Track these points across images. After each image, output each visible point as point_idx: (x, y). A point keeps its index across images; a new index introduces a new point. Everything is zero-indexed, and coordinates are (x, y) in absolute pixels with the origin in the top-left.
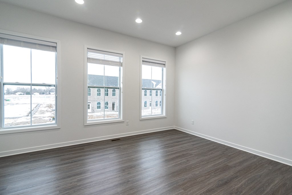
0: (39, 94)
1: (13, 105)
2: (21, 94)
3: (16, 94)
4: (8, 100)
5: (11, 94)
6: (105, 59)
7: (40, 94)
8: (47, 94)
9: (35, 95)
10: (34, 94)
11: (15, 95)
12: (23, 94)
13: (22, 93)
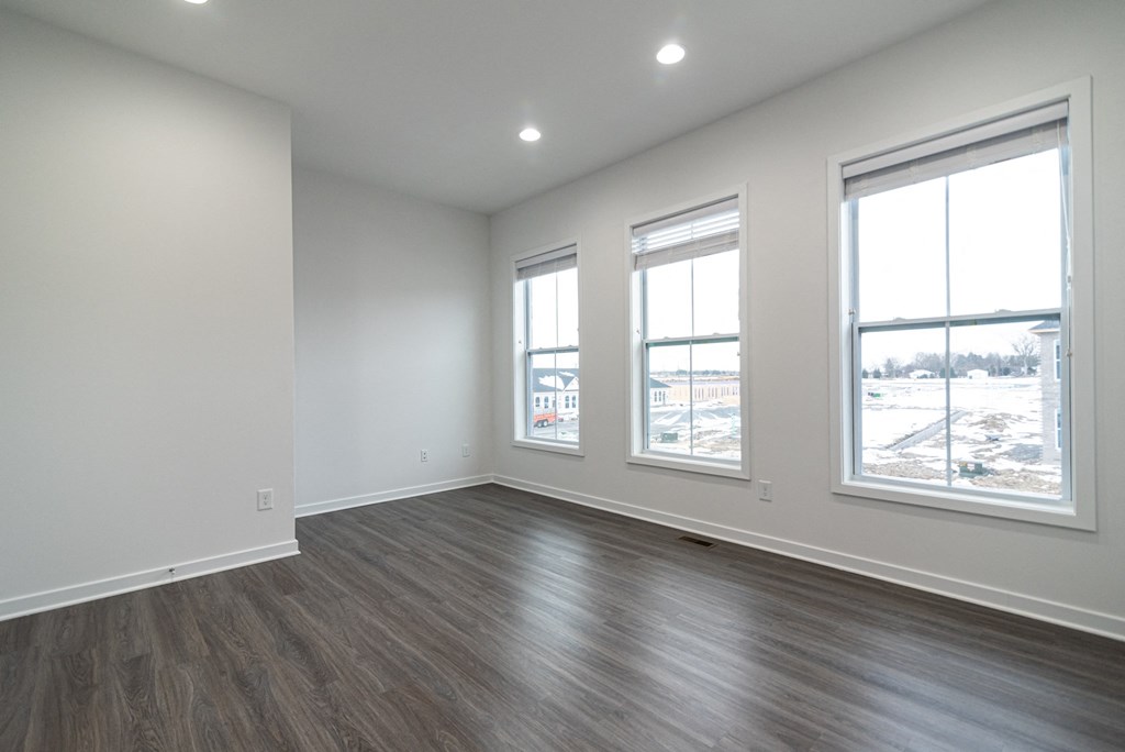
0: (986, 373)
1: (877, 409)
2: (925, 376)
3: (911, 374)
4: (878, 395)
5: (897, 376)
6: (695, 236)
7: (992, 373)
8: (1021, 375)
9: (971, 377)
10: (969, 373)
11: (906, 380)
12: (932, 377)
13: (928, 373)
